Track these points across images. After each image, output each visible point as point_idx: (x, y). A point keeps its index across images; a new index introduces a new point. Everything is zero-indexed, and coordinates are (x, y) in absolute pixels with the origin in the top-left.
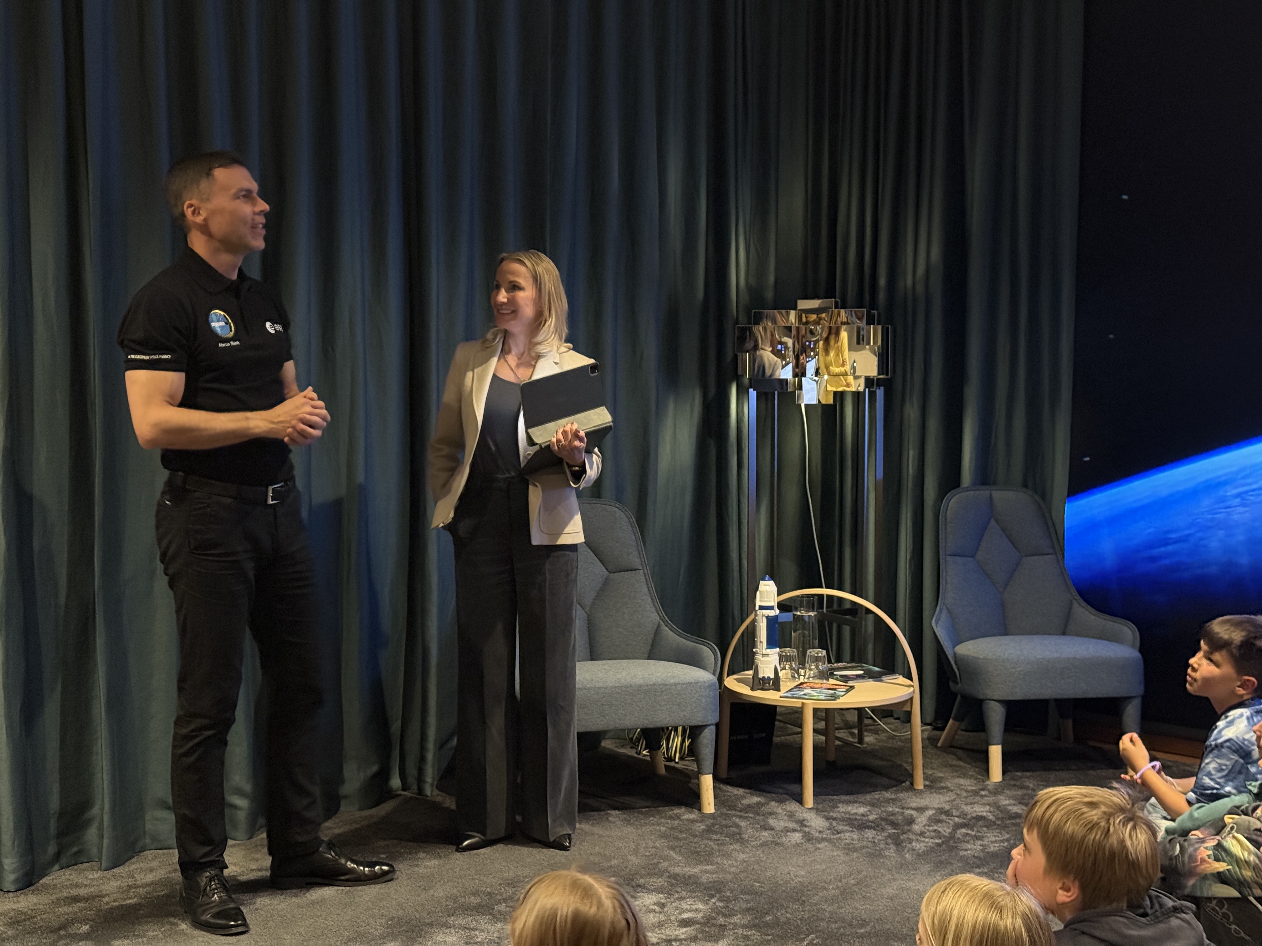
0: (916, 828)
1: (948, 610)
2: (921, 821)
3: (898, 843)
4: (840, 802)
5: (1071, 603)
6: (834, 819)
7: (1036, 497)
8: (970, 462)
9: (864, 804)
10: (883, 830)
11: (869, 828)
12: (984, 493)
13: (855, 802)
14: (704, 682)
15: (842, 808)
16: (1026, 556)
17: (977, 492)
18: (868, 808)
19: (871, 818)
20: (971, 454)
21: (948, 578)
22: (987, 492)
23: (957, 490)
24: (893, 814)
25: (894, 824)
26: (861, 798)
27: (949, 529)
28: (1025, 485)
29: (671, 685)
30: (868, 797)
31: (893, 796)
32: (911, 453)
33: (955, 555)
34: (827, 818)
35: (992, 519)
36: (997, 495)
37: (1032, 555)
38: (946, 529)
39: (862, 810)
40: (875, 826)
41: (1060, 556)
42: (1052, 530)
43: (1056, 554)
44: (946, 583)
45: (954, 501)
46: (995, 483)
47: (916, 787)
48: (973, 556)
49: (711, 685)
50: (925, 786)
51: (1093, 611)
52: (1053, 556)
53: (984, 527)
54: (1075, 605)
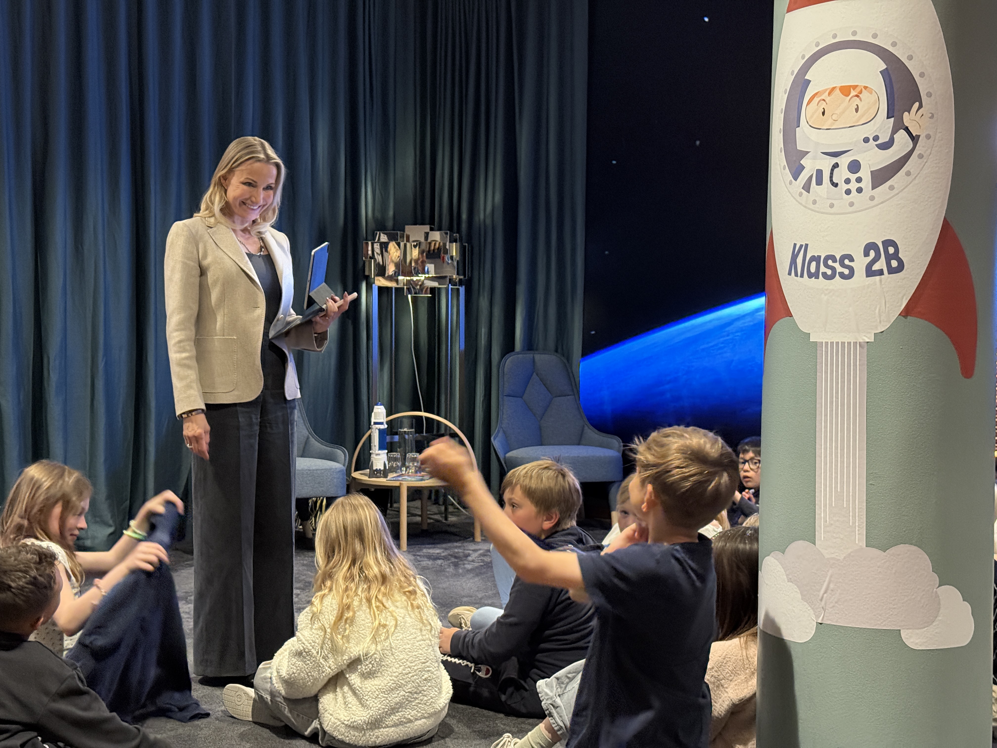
0: (470, 558)
1: (503, 431)
2: (474, 556)
3: (456, 565)
4: (425, 548)
5: (584, 426)
6: (418, 555)
7: (563, 358)
8: (520, 335)
9: (440, 548)
10: (449, 560)
11: (439, 559)
12: (529, 356)
13: (434, 548)
14: (336, 469)
15: (425, 551)
16: (556, 397)
17: (524, 355)
18: (442, 550)
19: (443, 554)
20: (521, 330)
21: (504, 411)
22: (531, 355)
23: (512, 353)
24: (457, 553)
25: (456, 557)
26: (439, 546)
27: (505, 379)
28: (556, 351)
29: (313, 470)
30: (444, 546)
31: (460, 545)
32: (483, 330)
33: (509, 396)
34: (414, 555)
35: (535, 374)
36: (538, 357)
37: (559, 396)
38: (503, 378)
39: (438, 551)
40: (445, 558)
41: (577, 397)
42: (572, 380)
43: (574, 395)
44: (503, 414)
45: (510, 360)
46: (537, 350)
47: (476, 540)
48: (521, 397)
49: (341, 471)
50: (482, 540)
51: (596, 431)
52: (573, 397)
53: (529, 378)
54: (586, 428)
